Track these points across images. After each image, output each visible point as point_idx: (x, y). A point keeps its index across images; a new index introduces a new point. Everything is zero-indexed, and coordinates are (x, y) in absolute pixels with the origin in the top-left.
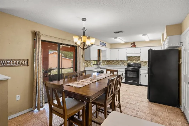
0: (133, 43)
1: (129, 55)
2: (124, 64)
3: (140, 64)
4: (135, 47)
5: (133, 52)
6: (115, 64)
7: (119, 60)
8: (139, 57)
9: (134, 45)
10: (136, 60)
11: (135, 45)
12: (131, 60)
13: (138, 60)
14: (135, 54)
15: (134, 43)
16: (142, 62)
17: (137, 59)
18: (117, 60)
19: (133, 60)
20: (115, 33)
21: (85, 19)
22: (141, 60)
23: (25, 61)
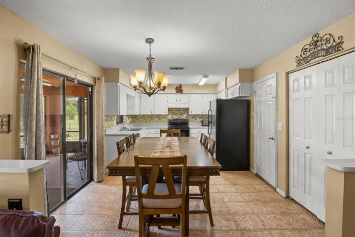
0: (178, 87)
1: (172, 106)
2: (163, 120)
3: (188, 119)
4: (182, 93)
5: (178, 101)
6: (146, 121)
7: (155, 114)
8: (187, 110)
9: (179, 90)
10: (182, 114)
11: (182, 90)
12: (174, 114)
13: (184, 114)
14: (181, 104)
15: (181, 86)
16: (190, 117)
17: (183, 112)
18: (153, 114)
19: (177, 114)
20: (171, 68)
21: (151, 40)
22: (190, 113)
23: (4, 120)
